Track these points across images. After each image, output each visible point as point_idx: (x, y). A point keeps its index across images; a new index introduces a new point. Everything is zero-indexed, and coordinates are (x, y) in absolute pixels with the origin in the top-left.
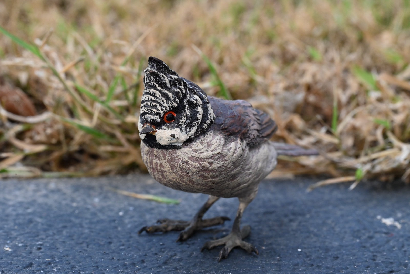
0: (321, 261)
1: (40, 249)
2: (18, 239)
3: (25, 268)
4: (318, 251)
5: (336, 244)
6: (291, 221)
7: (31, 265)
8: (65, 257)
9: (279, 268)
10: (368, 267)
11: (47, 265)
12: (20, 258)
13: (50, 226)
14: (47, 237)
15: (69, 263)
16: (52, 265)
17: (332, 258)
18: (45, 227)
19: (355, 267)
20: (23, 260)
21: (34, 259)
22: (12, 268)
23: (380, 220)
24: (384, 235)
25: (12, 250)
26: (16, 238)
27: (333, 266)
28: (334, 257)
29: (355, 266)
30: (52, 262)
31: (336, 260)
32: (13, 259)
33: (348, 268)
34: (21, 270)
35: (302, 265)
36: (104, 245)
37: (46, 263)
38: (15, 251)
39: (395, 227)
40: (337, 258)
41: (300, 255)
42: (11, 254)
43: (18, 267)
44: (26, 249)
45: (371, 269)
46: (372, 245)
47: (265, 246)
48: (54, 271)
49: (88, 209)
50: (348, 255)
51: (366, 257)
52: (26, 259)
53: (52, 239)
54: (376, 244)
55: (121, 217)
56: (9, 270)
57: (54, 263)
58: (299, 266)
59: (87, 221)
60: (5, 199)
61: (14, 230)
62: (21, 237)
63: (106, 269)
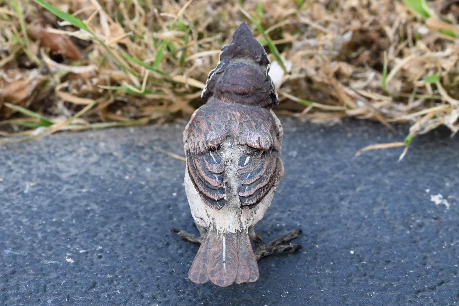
0: (373, 267)
1: (100, 257)
2: (78, 240)
3: (89, 290)
4: (370, 250)
5: (387, 238)
6: (342, 199)
7: (94, 285)
8: (126, 270)
9: (334, 281)
10: (419, 277)
11: (110, 284)
12: (83, 273)
13: (107, 218)
14: (106, 235)
15: (131, 280)
16: (115, 282)
17: (384, 262)
18: (103, 219)
19: (407, 276)
20: (86, 275)
21: (97, 275)
22: (77, 290)
23: (429, 195)
24: (433, 221)
25: (74, 261)
26: (76, 239)
27: (385, 275)
28: (386, 261)
29: (407, 274)
30: (114, 280)
31: (388, 264)
32: (76, 275)
33: (400, 279)
34: (86, 292)
35: (355, 276)
36: (162, 248)
37: (108, 281)
38: (76, 263)
39: (444, 206)
40: (389, 261)
41: (353, 259)
42: (74, 268)
43: (82, 288)
44: (87, 257)
45: (421, 279)
46: (422, 239)
47: (319, 243)
48: (118, 293)
49: (142, 187)
50: (399, 256)
51: (417, 261)
52: (89, 274)
53: (110, 240)
54: (426, 237)
55: (176, 199)
56: (75, 294)
57: (117, 280)
58: (353, 276)
59: (142, 208)
60: (58, 169)
61: (73, 225)
62: (80, 236)
63: (168, 290)
